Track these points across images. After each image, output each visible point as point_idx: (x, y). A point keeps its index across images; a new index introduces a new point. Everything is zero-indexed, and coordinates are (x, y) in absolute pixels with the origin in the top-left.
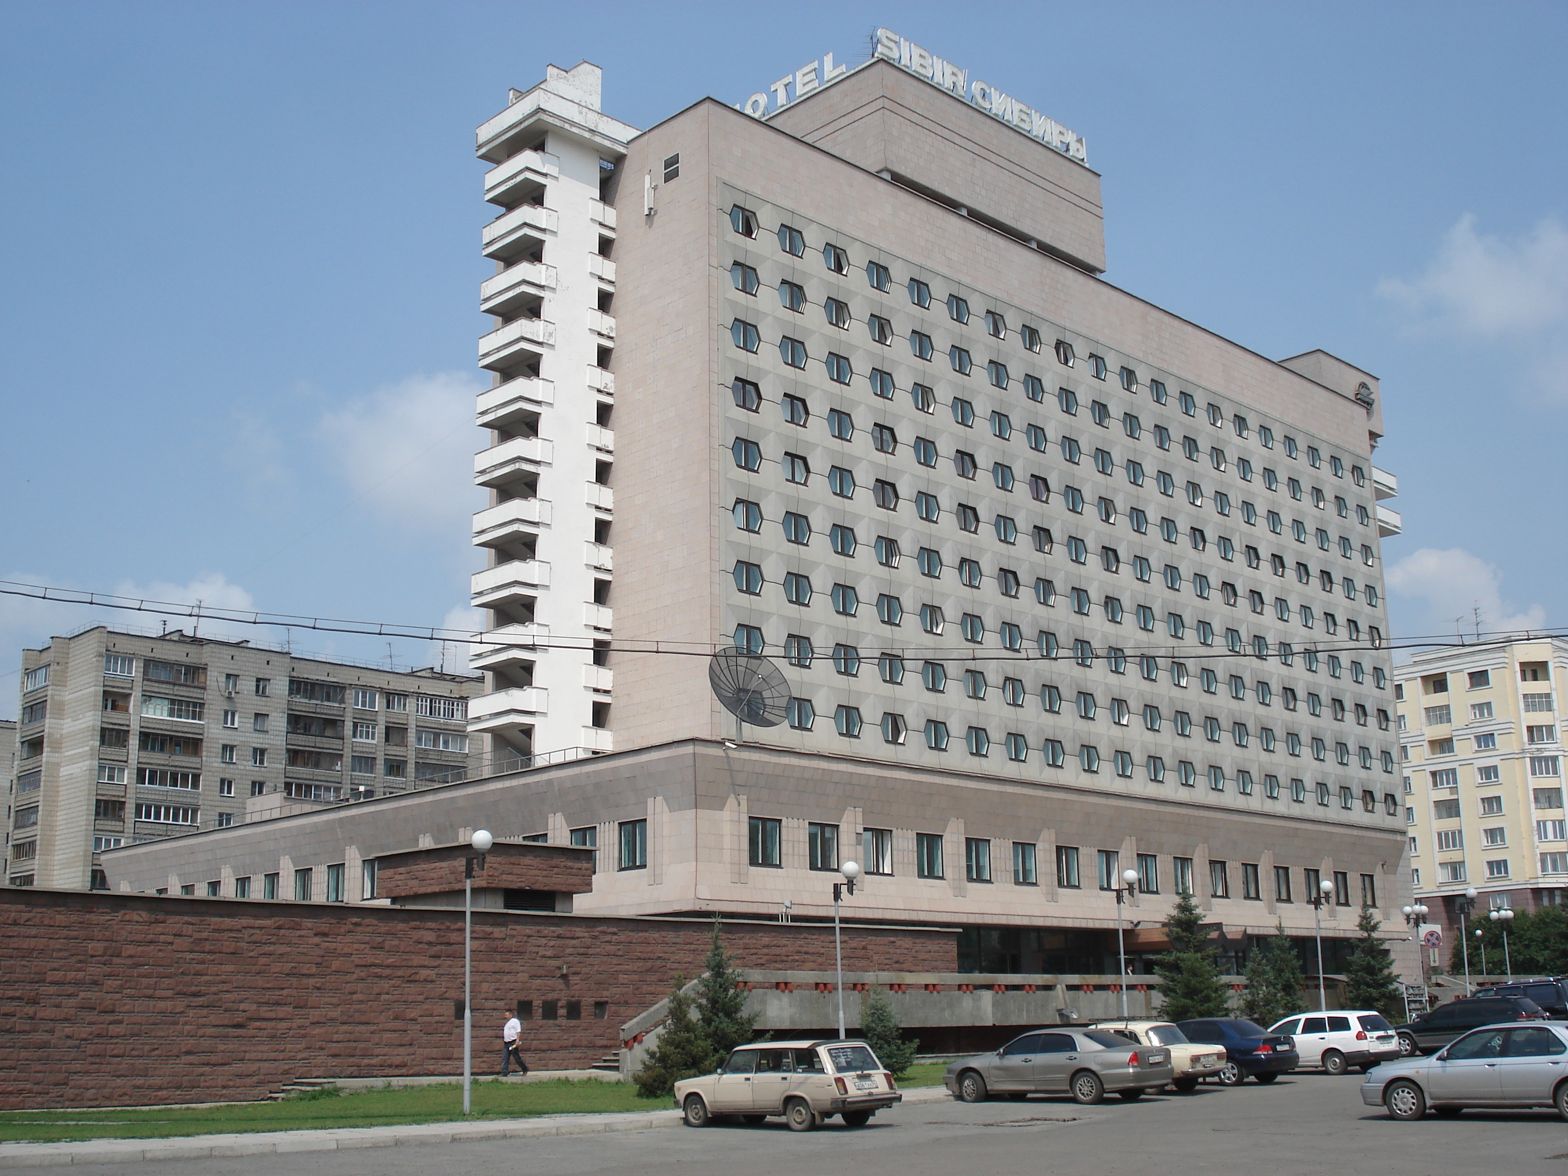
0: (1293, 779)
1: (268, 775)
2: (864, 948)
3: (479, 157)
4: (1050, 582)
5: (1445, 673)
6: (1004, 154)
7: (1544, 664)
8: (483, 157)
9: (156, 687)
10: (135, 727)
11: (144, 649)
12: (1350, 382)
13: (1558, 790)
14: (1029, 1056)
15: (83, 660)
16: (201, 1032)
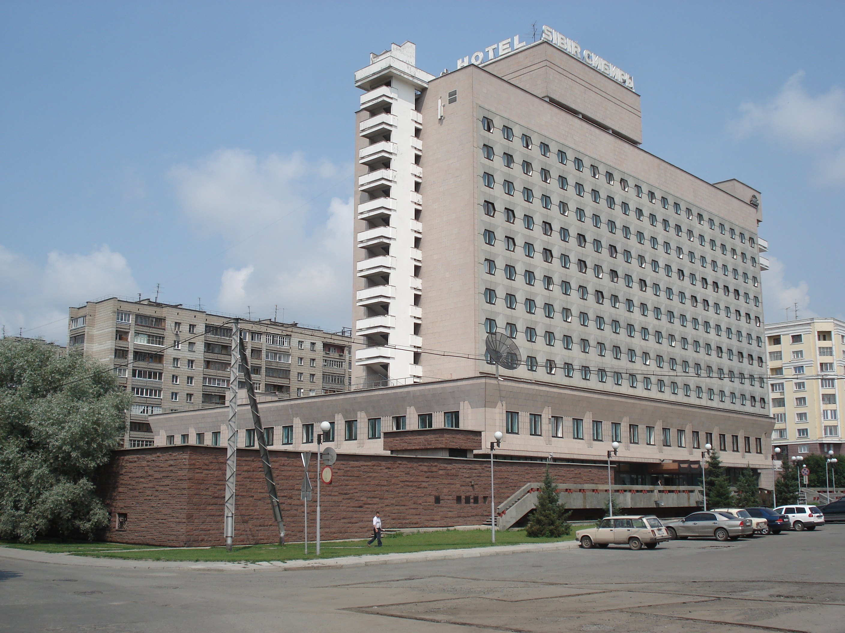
0: (720, 391)
1: (195, 373)
2: (580, 474)
3: (356, 87)
4: (617, 296)
5: (780, 335)
6: (598, 87)
7: (829, 333)
8: (359, 87)
9: (141, 329)
10: (131, 349)
11: (135, 309)
12: (747, 195)
13: (834, 395)
14: (696, 522)
15: (104, 314)
16: (348, 509)
